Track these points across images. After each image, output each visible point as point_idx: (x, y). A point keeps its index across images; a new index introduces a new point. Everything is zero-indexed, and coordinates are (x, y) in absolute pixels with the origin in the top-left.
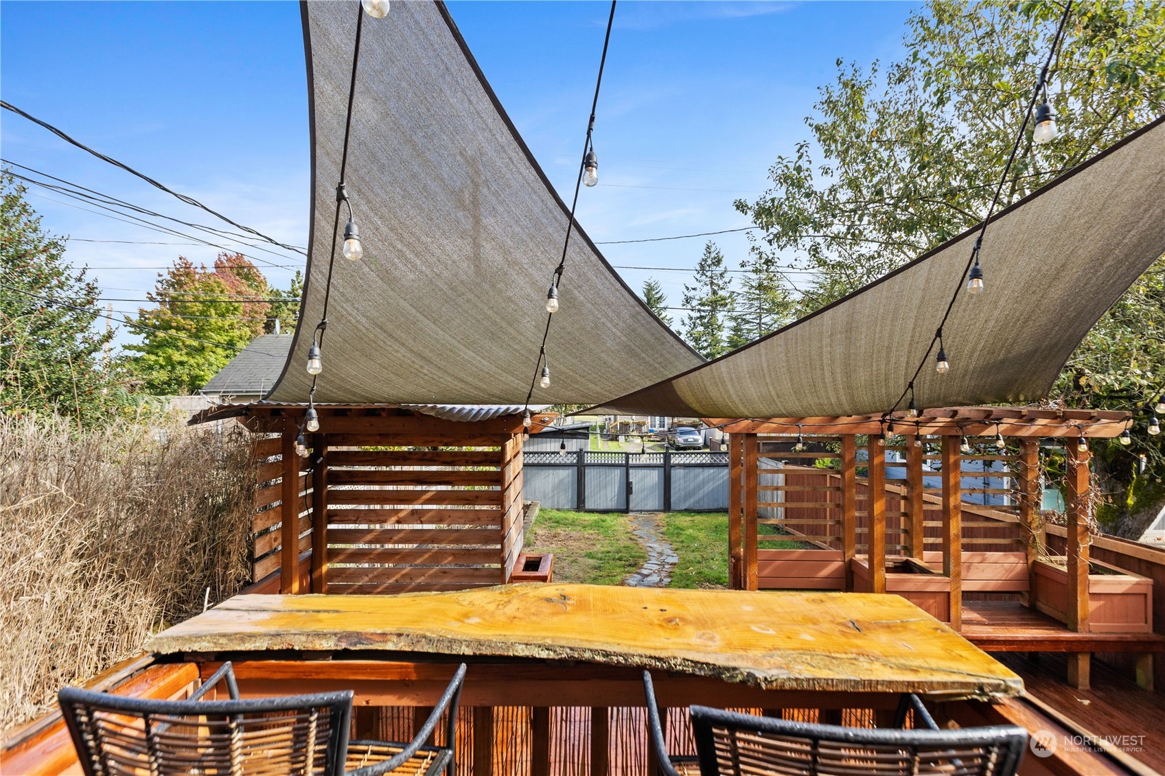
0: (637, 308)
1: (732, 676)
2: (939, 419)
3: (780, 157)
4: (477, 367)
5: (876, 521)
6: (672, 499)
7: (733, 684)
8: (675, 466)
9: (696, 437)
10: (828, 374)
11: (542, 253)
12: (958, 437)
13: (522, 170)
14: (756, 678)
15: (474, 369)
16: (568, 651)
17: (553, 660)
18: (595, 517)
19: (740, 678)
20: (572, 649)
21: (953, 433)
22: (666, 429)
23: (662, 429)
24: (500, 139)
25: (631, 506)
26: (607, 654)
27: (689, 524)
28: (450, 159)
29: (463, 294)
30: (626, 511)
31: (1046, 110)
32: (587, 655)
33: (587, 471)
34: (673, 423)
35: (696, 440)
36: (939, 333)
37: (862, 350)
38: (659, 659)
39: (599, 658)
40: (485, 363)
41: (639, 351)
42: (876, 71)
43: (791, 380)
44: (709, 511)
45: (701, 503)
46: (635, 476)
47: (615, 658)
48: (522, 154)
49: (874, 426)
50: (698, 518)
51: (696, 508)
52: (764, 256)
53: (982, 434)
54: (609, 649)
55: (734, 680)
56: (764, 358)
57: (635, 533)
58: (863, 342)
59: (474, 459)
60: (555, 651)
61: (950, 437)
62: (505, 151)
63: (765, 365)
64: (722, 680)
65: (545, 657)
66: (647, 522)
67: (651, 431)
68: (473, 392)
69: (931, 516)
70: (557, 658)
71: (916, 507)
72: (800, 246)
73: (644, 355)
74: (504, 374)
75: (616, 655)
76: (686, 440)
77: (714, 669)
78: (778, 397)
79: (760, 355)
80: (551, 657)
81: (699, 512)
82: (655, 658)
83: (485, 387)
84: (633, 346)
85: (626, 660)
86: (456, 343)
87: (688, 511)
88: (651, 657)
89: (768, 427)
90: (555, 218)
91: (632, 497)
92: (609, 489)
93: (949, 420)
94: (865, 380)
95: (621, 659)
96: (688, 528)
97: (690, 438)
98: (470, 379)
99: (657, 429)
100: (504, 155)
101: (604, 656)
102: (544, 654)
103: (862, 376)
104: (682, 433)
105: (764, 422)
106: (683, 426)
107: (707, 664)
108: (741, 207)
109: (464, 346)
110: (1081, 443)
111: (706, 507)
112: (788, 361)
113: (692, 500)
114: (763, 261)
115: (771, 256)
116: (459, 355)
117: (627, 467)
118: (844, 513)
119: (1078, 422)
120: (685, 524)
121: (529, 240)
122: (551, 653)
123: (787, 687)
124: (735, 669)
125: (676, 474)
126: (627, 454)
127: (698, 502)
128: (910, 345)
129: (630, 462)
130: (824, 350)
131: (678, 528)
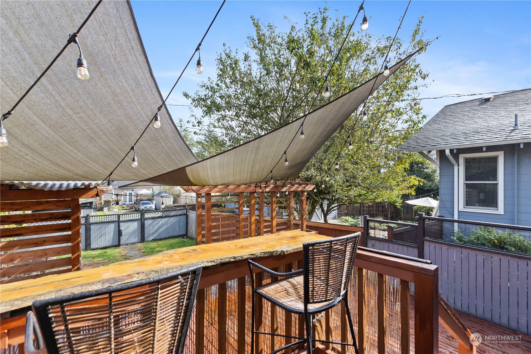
0: (176, 134)
1: (276, 253)
2: (271, 186)
3: (209, 78)
4: (72, 157)
5: (252, 224)
6: (146, 235)
7: (277, 256)
8: (146, 219)
9: (151, 205)
10: (246, 166)
11: (136, 99)
12: (275, 192)
13: (138, 55)
14: (284, 251)
15: (70, 158)
16: (220, 260)
17: (214, 265)
18: (100, 251)
19: (279, 253)
20: (221, 259)
21: (274, 190)
22: (133, 203)
23: (131, 203)
24: (129, 36)
25: (122, 242)
26: (234, 258)
27: (157, 246)
28: (95, 36)
29: (78, 113)
30: (118, 245)
31: (328, 88)
32: (227, 260)
33: (92, 227)
34: (137, 200)
35: (151, 207)
36: (285, 153)
37: (260, 157)
38: (253, 255)
39: (232, 260)
40: (79, 154)
41: (171, 154)
42: (237, 53)
43: (233, 168)
44: (165, 239)
45: (161, 235)
46: (123, 226)
47: (238, 258)
48: (139, 47)
49: (252, 188)
50: (161, 242)
51: (158, 238)
52: (197, 119)
53: (282, 190)
54: (235, 256)
55: (277, 254)
56: (226, 159)
57: (127, 255)
58: (261, 154)
59: (42, 218)
60: (214, 262)
61: (273, 192)
62: (130, 43)
63: (225, 163)
64: (274, 256)
65: (211, 265)
66: (132, 249)
67: (124, 204)
68: (62, 172)
69: (266, 221)
70: (215, 264)
71: (262, 218)
72: (212, 118)
73: (173, 156)
74: (91, 162)
75: (238, 257)
76: (146, 207)
77: (270, 253)
78: (227, 176)
79: (224, 157)
80: (213, 264)
81: (160, 240)
82: (251, 255)
83: (74, 169)
84: (169, 152)
85: (242, 258)
86: (62, 141)
87: (154, 240)
88: (250, 255)
89: (215, 191)
90: (148, 83)
91: (121, 238)
92: (107, 236)
93: (273, 186)
94: (257, 169)
95: (240, 258)
96: (156, 248)
97: (148, 206)
98: (64, 164)
99: (128, 203)
100: (130, 45)
101: (233, 258)
102: (210, 264)
103: (257, 167)
104: (143, 204)
105: (214, 188)
106: (143, 200)
107: (268, 252)
108: (186, 95)
109: (68, 143)
110: (305, 192)
111: (163, 237)
112: (234, 160)
113: (156, 235)
114: (197, 121)
115: (200, 120)
116: (61, 149)
117: (119, 222)
118: (239, 224)
119: (304, 185)
120: (155, 246)
121: (130, 92)
122: (213, 263)
123: (291, 252)
124: (277, 251)
125: (147, 223)
126: (119, 216)
127: (159, 235)
128: (274, 156)
129: (121, 219)
130: (248, 156)
131: (151, 248)
